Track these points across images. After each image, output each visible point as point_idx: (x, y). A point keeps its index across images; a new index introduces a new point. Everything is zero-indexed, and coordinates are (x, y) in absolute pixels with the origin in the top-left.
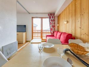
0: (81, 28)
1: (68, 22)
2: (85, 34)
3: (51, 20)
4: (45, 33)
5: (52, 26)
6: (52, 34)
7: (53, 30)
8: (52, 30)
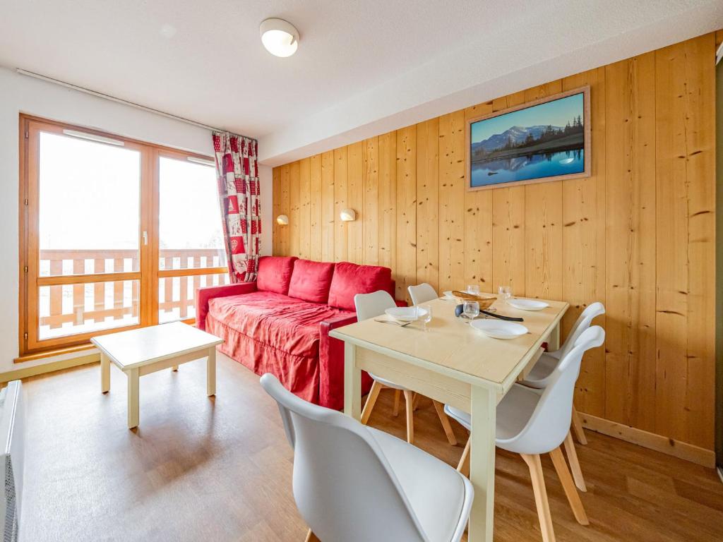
0: (416, 246)
1: (356, 215)
2: (431, 264)
3: (236, 181)
4: (183, 273)
5: (244, 223)
6: (241, 276)
7: (247, 248)
8: (241, 250)
